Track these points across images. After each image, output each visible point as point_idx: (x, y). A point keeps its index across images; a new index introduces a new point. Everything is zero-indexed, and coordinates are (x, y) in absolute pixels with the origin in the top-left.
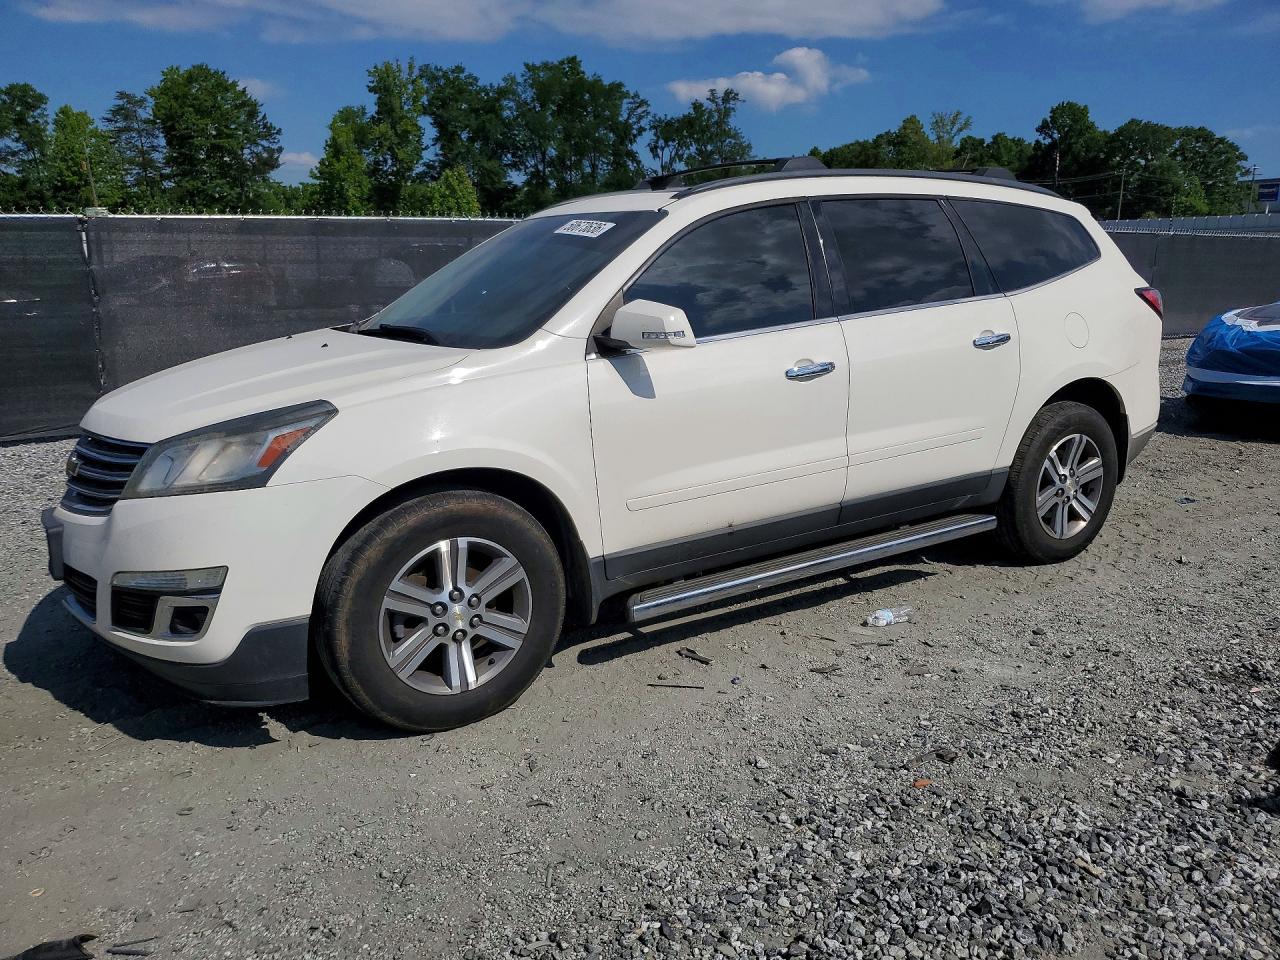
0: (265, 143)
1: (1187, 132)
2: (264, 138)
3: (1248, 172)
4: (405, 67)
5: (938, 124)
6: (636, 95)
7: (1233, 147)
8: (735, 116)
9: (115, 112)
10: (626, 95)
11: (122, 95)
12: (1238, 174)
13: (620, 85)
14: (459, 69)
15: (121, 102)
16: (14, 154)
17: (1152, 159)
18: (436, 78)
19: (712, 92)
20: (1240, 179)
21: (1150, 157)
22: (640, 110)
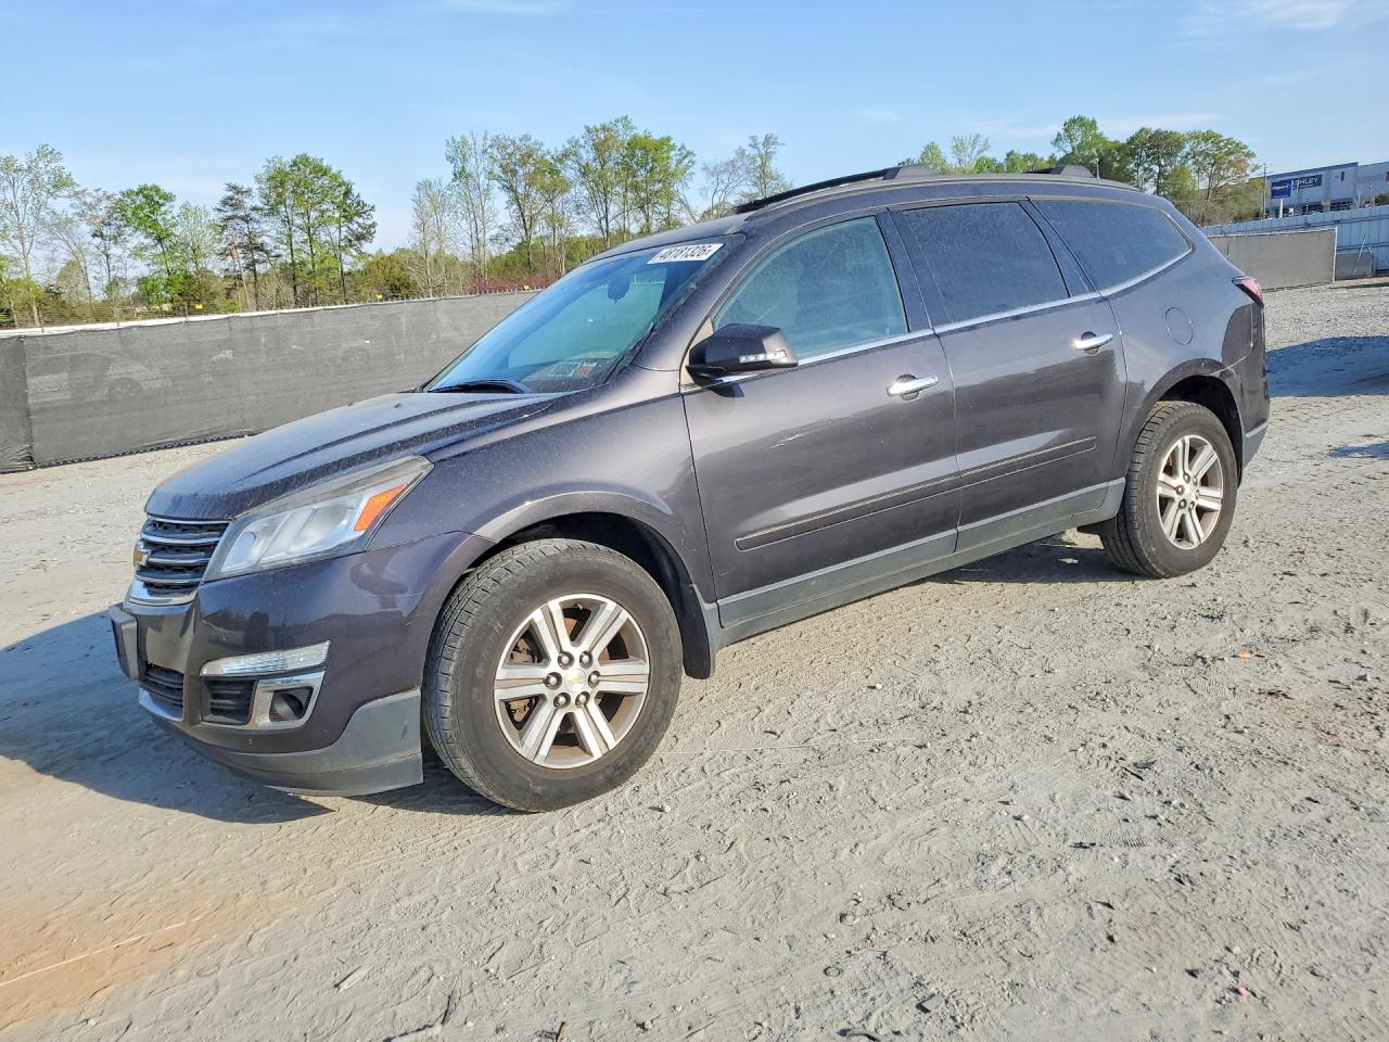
0: (361, 220)
1: (1195, 136)
2: (360, 215)
3: (1257, 167)
4: (480, 141)
5: (958, 148)
6: (683, 147)
7: (1239, 147)
8: (776, 159)
9: (224, 203)
10: (673, 148)
11: (233, 188)
12: (1248, 172)
13: (668, 139)
14: (526, 137)
15: (231, 194)
16: (146, 248)
17: (1166, 165)
18: (505, 148)
19: (754, 138)
20: (1253, 176)
21: (1163, 163)
22: (686, 161)
